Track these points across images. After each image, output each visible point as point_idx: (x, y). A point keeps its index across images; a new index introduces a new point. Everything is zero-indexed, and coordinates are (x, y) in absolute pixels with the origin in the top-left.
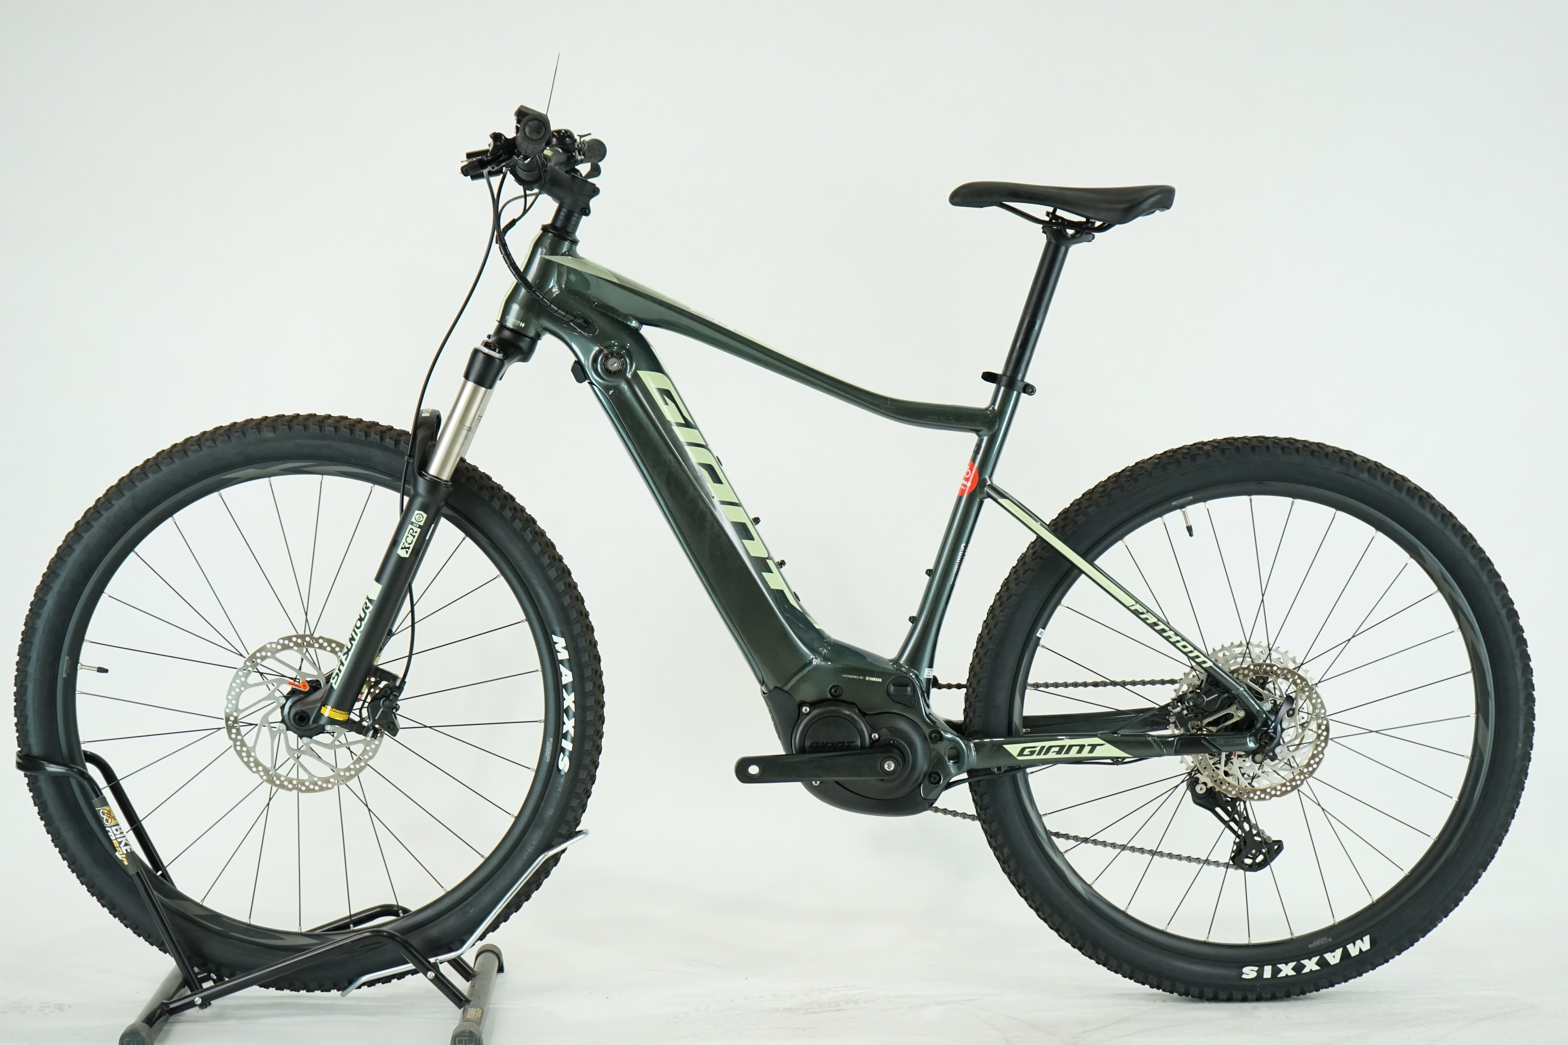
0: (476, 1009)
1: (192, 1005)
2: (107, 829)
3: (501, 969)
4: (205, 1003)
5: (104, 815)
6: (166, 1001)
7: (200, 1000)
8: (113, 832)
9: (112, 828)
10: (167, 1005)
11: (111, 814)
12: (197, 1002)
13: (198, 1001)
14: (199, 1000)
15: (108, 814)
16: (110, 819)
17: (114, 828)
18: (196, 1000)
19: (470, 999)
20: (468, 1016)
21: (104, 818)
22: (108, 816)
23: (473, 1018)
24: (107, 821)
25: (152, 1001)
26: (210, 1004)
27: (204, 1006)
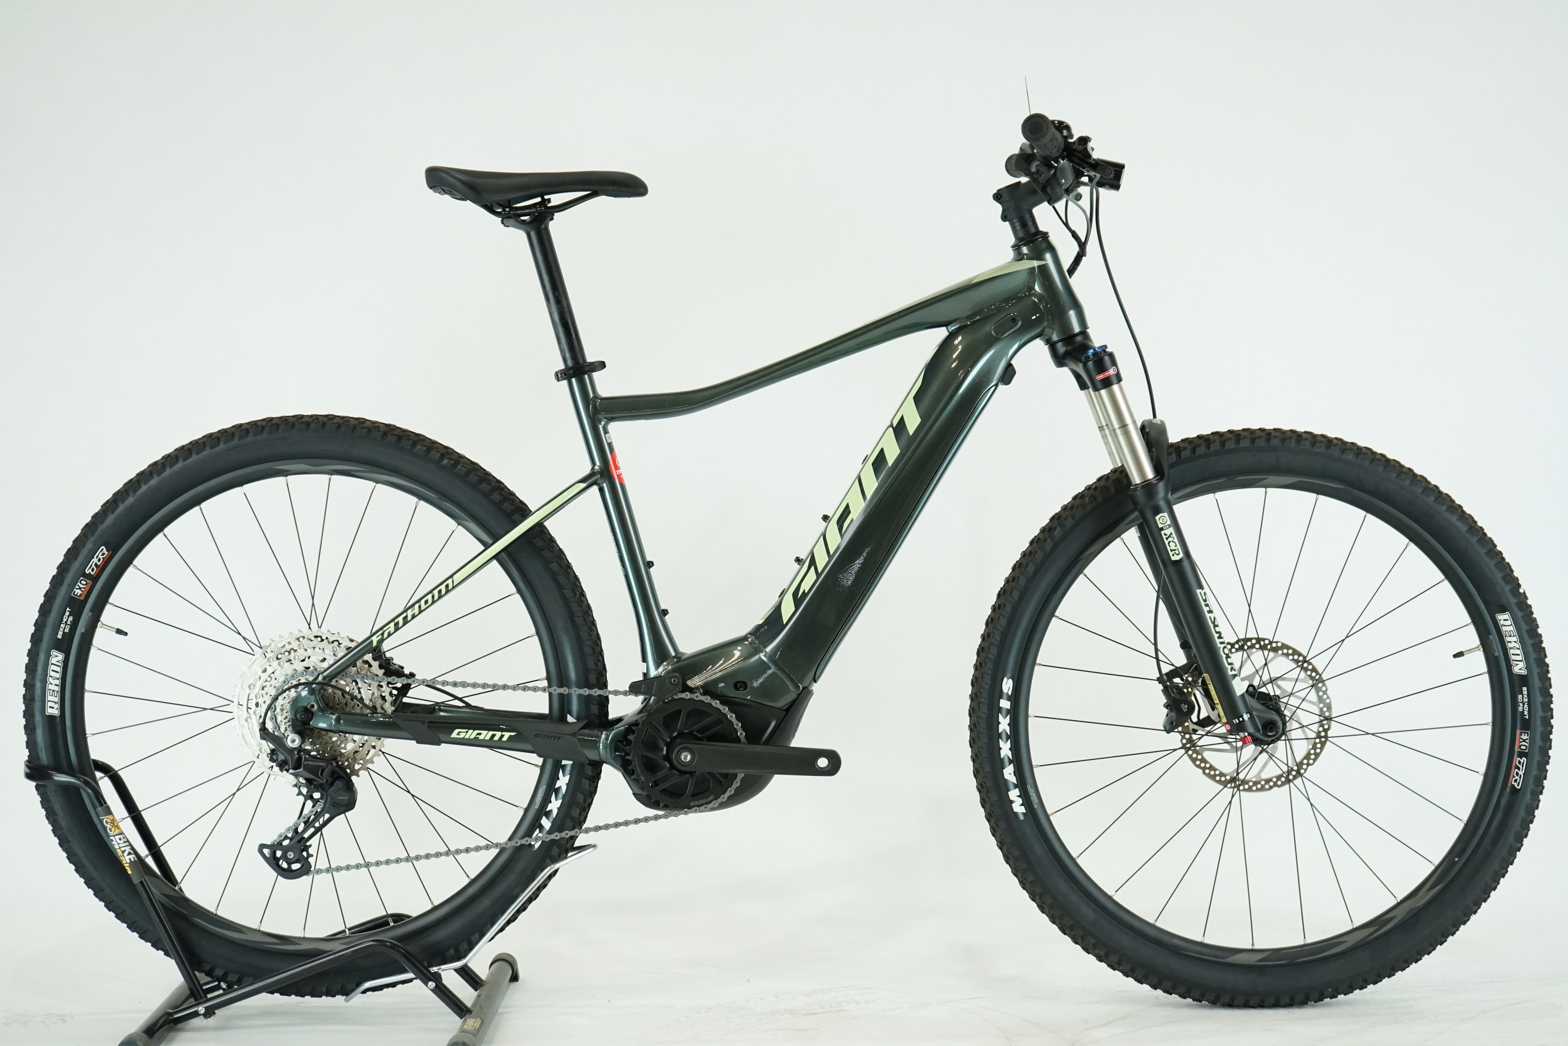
0: (475, 1020)
1: (196, 1014)
2: (111, 838)
3: (515, 978)
4: (209, 1013)
5: (108, 824)
6: (171, 1011)
7: (204, 1009)
8: (116, 841)
9: (116, 837)
10: (171, 1014)
11: (115, 823)
12: (200, 1011)
13: (202, 1011)
14: (202, 1009)
15: (111, 823)
16: (113, 828)
17: (117, 837)
18: (199, 1009)
19: (472, 1009)
20: (465, 1027)
21: (107, 827)
22: (112, 825)
23: (470, 1029)
24: (110, 830)
25: (157, 1010)
26: (214, 1013)
27: (208, 1016)
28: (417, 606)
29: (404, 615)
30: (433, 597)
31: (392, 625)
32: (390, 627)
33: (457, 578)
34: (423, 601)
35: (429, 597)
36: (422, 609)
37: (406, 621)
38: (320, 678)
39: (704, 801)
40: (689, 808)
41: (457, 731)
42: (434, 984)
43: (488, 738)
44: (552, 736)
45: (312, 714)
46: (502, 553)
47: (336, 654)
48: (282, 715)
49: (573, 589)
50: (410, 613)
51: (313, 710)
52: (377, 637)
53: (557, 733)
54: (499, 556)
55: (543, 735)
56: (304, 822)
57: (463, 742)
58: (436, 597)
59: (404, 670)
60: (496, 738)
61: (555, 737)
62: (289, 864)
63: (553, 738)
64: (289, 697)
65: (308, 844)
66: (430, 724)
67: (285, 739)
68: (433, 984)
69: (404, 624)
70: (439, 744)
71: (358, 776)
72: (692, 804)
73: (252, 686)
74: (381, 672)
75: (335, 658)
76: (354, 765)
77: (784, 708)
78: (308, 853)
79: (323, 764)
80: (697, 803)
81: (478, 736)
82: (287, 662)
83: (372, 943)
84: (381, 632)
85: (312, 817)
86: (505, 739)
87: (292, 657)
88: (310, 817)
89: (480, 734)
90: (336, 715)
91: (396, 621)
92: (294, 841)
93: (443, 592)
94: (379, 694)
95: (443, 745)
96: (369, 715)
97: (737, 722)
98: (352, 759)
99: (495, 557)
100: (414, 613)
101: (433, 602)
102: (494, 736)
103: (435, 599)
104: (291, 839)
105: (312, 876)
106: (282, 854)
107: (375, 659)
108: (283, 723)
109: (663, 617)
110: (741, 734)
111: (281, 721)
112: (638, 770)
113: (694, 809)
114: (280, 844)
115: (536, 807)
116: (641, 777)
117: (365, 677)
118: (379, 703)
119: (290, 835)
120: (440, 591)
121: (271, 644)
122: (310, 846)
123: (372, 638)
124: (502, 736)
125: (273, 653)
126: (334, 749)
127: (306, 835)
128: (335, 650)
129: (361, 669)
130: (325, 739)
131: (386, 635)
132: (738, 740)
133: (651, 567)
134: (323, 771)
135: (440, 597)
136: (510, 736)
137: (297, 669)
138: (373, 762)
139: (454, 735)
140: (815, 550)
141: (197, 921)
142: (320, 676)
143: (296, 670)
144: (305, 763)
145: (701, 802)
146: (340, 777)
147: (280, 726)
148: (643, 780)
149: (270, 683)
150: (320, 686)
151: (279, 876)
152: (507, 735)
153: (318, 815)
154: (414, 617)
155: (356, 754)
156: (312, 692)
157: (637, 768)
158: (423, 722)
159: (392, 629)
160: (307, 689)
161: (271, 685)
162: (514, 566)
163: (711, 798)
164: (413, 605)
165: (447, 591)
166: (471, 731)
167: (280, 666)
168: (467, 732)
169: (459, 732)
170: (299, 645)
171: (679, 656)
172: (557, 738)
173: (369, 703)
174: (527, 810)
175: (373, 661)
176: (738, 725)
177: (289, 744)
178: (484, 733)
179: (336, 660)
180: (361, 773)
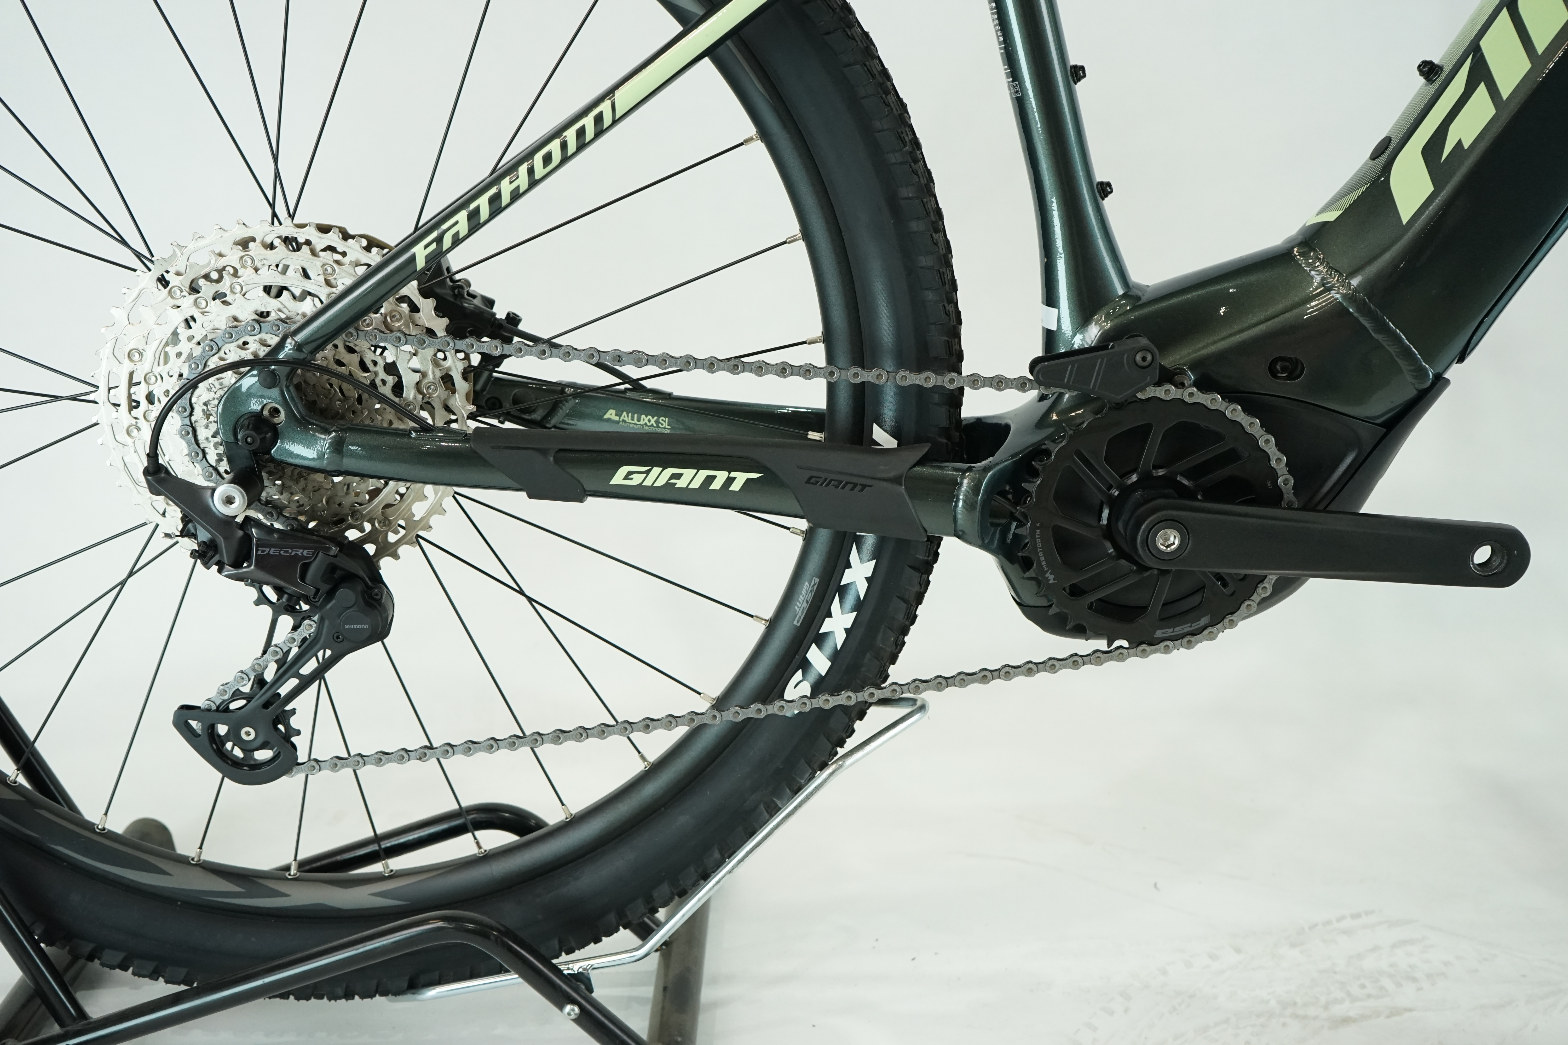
28: (523, 169)
29: (493, 191)
30: (564, 146)
31: (462, 216)
32: (457, 223)
33: (624, 98)
34: (538, 158)
35: (554, 146)
36: (537, 176)
37: (496, 207)
38: (289, 344)
39: (1187, 628)
40: (1151, 644)
41: (624, 470)
42: (577, 1009)
43: (696, 484)
44: (847, 483)
45: (274, 429)
46: (729, 43)
47: (333, 282)
48: (207, 427)
49: (899, 131)
50: (506, 187)
51: (276, 420)
52: (426, 247)
53: (857, 476)
54: (721, 49)
55: (826, 479)
56: (276, 661)
57: (640, 494)
58: (572, 147)
59: (495, 310)
60: (716, 485)
61: (855, 485)
62: (249, 750)
63: (849, 486)
64: (221, 384)
65: (288, 708)
66: (561, 454)
67: (209, 492)
68: (573, 1010)
69: (493, 215)
70: (581, 500)
71: (396, 556)
72: (1159, 634)
73: (136, 357)
74: (440, 325)
75: (328, 290)
76: (387, 534)
77: (1379, 421)
78: (288, 726)
79: (305, 552)
80: (1169, 632)
81: (673, 481)
82: (214, 299)
83: (440, 924)
84: (434, 235)
85: (295, 651)
86: (736, 487)
87: (224, 287)
88: (289, 651)
89: (678, 476)
90: (333, 434)
91: (473, 206)
92: (253, 703)
93: (590, 133)
94: (438, 374)
95: (590, 500)
96: (414, 435)
97: (1279, 455)
98: (379, 523)
99: (710, 52)
100: (518, 187)
101: (565, 160)
102: (710, 479)
103: (570, 152)
104: (249, 698)
105: (303, 775)
106: (229, 730)
107: (425, 293)
108: (212, 444)
109: (1100, 199)
110: (1286, 482)
111: (207, 439)
112: (1042, 559)
113: (1163, 645)
114: (223, 709)
115: (795, 623)
116: (1048, 575)
117: (403, 339)
118: (438, 396)
119: (246, 689)
120: (581, 133)
121: (174, 254)
122: (293, 712)
123: (414, 250)
124: (730, 481)
125: (181, 278)
126: (338, 500)
127: (284, 691)
128: (330, 270)
129: (392, 317)
130: (314, 480)
131: (447, 241)
132: (1274, 498)
133: (1079, 80)
134: (305, 567)
135: (582, 146)
136: (748, 480)
137: (241, 318)
138: (431, 527)
139: (618, 479)
140: (1483, 43)
141: (58, 851)
142: (289, 340)
143: (236, 319)
144: (259, 553)
145: (1178, 630)
146: (349, 578)
147: (207, 450)
148: (1051, 581)
149: (178, 349)
150: (286, 369)
151: (226, 779)
152: (741, 478)
153: (307, 648)
154: (516, 196)
155: (389, 510)
156: (270, 381)
157: (1041, 554)
158: (543, 452)
159: (463, 227)
160: (255, 372)
161: (179, 355)
162: (755, 73)
163: (1203, 622)
164: (513, 168)
165: (600, 132)
166: (656, 470)
167: (198, 307)
168: (647, 473)
169: (631, 473)
170: (242, 258)
171: (1132, 294)
172: (859, 488)
173: (415, 398)
174: (773, 624)
175: (421, 298)
176: (1278, 461)
177: (218, 505)
178: (688, 473)
179: (333, 296)
180: (403, 550)
